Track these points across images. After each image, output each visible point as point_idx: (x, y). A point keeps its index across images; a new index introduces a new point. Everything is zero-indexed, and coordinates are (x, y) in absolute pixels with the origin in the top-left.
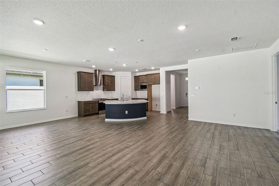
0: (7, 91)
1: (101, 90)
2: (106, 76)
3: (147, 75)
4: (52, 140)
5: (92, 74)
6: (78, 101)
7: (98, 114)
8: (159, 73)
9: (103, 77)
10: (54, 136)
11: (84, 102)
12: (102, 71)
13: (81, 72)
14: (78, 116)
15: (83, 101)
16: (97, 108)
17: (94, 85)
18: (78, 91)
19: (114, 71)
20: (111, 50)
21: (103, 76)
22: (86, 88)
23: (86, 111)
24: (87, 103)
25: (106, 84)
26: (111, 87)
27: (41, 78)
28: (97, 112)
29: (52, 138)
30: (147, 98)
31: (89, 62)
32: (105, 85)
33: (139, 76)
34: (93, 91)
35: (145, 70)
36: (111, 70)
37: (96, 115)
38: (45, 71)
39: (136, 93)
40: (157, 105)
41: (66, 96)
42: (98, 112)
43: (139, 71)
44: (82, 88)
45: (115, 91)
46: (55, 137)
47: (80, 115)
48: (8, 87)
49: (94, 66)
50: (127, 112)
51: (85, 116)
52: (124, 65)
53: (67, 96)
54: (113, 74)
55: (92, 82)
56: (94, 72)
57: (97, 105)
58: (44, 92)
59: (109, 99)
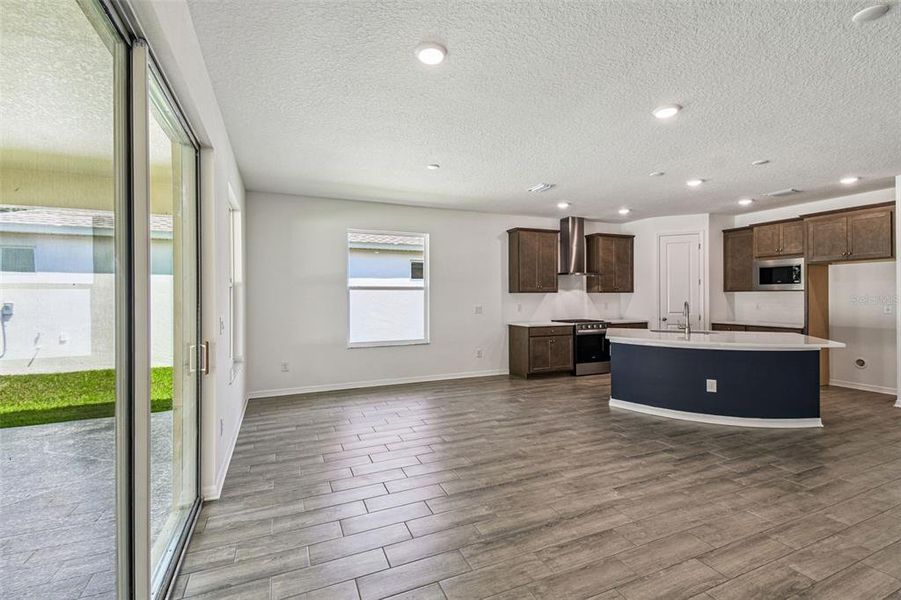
0: (351, 291)
1: (581, 288)
2: (601, 239)
3: (802, 218)
4: (455, 453)
5: (553, 235)
6: (510, 327)
7: (573, 373)
8: (894, 203)
9: (587, 241)
10: (456, 438)
11: (529, 328)
12: (588, 220)
13: (518, 229)
14: (508, 373)
15: (528, 326)
16: (571, 354)
17: (559, 271)
18: (510, 292)
19: (634, 216)
20: (666, 113)
21: (590, 238)
22: (534, 281)
23: (534, 359)
24: (538, 334)
25: (600, 266)
26: (619, 277)
27: (418, 259)
28: (570, 366)
29: (454, 442)
30: (802, 327)
31: (553, 190)
32: (597, 273)
33: (751, 227)
34: (556, 292)
35: (797, 196)
36: (624, 212)
37: (566, 378)
38: (428, 235)
39: (731, 304)
40: (861, 363)
41: (477, 308)
42: (575, 366)
43: (757, 206)
44: (523, 283)
45: (632, 291)
46: (460, 441)
47: (515, 373)
48: (352, 282)
49: (563, 206)
50: (712, 386)
51: (532, 376)
52: (694, 184)
53: (481, 308)
54: (625, 229)
55: (552, 262)
56: (557, 227)
57: (571, 341)
58: (425, 295)
59: (613, 322)
